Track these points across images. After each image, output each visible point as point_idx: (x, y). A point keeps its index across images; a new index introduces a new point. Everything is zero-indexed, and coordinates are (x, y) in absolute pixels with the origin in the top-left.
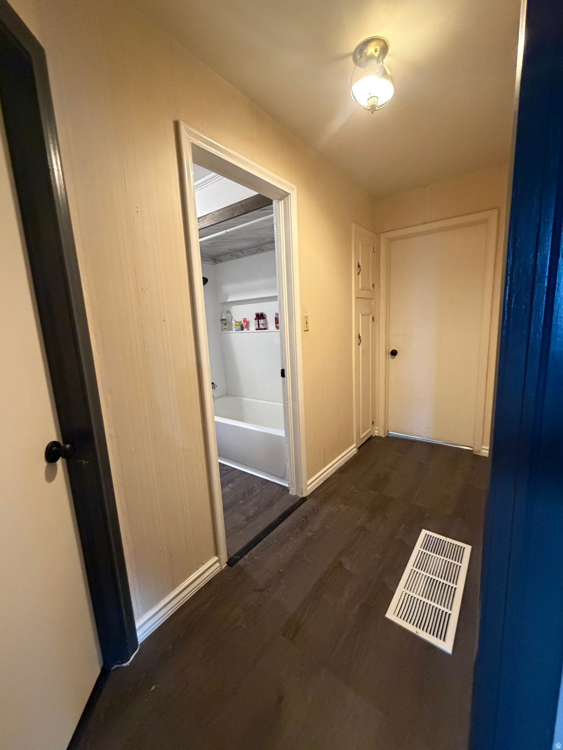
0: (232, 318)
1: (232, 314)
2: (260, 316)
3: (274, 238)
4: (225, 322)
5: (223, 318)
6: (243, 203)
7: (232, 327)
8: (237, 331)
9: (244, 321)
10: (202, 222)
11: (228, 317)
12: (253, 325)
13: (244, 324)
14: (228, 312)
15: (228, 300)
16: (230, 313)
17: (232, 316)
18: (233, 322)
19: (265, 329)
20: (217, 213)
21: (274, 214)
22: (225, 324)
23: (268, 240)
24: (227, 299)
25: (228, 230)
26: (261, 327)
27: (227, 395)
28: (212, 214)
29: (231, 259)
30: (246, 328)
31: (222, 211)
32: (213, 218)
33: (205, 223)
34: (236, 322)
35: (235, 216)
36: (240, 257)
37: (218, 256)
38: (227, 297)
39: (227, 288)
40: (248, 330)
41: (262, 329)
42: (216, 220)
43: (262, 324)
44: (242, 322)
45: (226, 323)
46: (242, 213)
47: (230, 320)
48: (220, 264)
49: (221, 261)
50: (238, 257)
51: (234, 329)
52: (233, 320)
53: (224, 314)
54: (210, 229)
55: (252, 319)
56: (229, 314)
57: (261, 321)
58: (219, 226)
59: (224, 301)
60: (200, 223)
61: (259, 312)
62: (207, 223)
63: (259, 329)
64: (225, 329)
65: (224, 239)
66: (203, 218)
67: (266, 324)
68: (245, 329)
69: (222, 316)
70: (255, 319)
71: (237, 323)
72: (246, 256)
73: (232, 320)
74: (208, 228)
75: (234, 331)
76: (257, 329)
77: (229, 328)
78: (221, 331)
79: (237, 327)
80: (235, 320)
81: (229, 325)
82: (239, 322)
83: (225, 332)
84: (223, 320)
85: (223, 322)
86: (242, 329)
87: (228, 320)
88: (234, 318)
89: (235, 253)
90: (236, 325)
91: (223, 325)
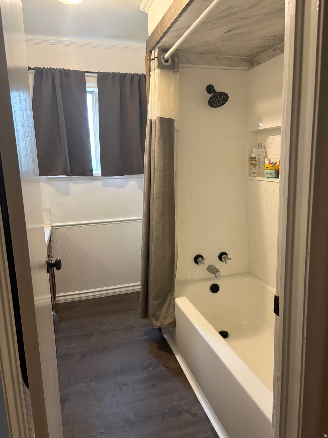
0: (266, 156)
1: (267, 150)
4: (255, 162)
5: (253, 155)
7: (263, 171)
8: (268, 178)
11: (259, 155)
14: (261, 146)
15: (261, 127)
16: (265, 148)
17: (266, 152)
18: (267, 163)
22: (254, 166)
27: (249, 273)
34: (270, 163)
37: (254, 55)
38: (260, 122)
44: (279, 164)
45: (256, 164)
47: (261, 160)
48: (258, 69)
49: (259, 63)
51: (265, 175)
52: (266, 159)
53: (254, 150)
56: (262, 150)
59: (256, 129)
64: (254, 173)
65: (243, 18)
69: (253, 152)
71: (270, 165)
73: (264, 160)
75: (264, 178)
77: (259, 173)
78: (248, 176)
79: (269, 172)
80: (270, 160)
81: (259, 168)
82: (273, 163)
83: (253, 177)
84: (252, 160)
85: (252, 162)
86: (276, 176)
87: (259, 159)
88: (270, 156)
89: (280, 45)
90: (267, 169)
91: (251, 166)
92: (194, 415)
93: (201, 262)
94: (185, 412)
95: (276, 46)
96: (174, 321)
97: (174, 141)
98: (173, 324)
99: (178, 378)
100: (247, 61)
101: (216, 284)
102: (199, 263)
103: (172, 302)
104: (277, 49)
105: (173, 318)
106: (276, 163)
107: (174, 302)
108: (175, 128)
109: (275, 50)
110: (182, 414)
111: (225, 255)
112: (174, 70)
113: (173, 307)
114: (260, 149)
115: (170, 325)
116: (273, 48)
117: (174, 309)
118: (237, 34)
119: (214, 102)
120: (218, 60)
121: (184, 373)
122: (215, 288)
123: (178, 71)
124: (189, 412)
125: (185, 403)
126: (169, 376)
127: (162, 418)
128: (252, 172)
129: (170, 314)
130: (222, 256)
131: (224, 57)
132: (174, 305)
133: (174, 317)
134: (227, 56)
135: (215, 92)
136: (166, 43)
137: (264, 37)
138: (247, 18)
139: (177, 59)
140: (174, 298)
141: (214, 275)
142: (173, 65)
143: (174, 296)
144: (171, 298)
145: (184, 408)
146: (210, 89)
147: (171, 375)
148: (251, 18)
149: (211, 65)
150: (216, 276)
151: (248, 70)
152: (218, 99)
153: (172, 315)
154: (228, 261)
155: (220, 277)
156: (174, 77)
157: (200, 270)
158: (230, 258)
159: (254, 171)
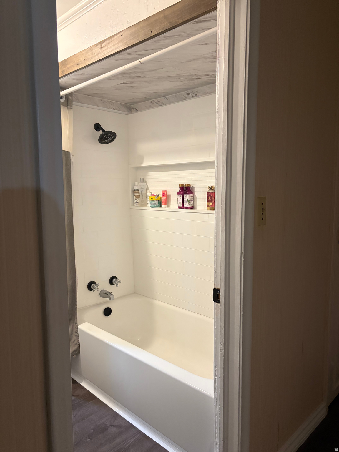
0: (147, 188)
1: (148, 184)
2: (185, 190)
3: (215, 76)
4: (138, 194)
5: (136, 188)
6: (167, 13)
7: (146, 201)
8: (152, 207)
9: (163, 195)
10: (106, 48)
11: (142, 188)
12: (175, 200)
13: (163, 199)
14: (143, 180)
15: (143, 165)
16: (146, 182)
17: (147, 186)
18: (149, 194)
19: (192, 208)
20: (129, 32)
21: (217, 28)
22: (138, 197)
23: (205, 79)
24: (142, 163)
25: (143, 60)
26: (186, 204)
27: (134, 293)
28: (121, 34)
29: (151, 107)
30: (165, 204)
31: (134, 29)
32: (121, 41)
33: (111, 49)
34: (153, 195)
35: (153, 34)
36: (164, 104)
37: (133, 103)
38: (142, 159)
39: (143, 147)
40: (168, 207)
41: (187, 208)
42: (125, 43)
43: (188, 201)
44: (161, 196)
46: (166, 29)
47: (144, 192)
48: (135, 116)
49: (136, 110)
50: (160, 104)
51: (149, 205)
52: (148, 191)
53: (136, 183)
54: (117, 60)
55: (174, 193)
56: (144, 183)
57: (187, 197)
58: (129, 54)
59: (138, 165)
60: (103, 49)
61: (185, 183)
62: (113, 48)
63: (182, 207)
64: (137, 203)
65: (140, 77)
66: (107, 42)
67: (194, 200)
68: (163, 206)
69: (135, 185)
70: (179, 193)
71: (153, 197)
72: (171, 103)
73: (147, 193)
74: (113, 57)
75: (149, 207)
76: (180, 208)
77: (142, 203)
78: (132, 206)
79: (153, 203)
80: (151, 192)
81: (142, 199)
82: (156, 195)
83: (137, 207)
84: (135, 192)
85: (135, 194)
86: (159, 205)
87: (142, 191)
88: (150, 189)
89: (156, 99)
90: (152, 200)
91: (135, 197)
92: (119, 427)
93: (95, 288)
94: (110, 427)
95: (153, 100)
96: (79, 347)
97: (71, 172)
98: (78, 351)
99: (91, 402)
100: (126, 107)
101: (109, 307)
102: (93, 289)
103: (75, 330)
104: (154, 102)
105: (77, 345)
106: (159, 195)
107: (78, 329)
108: (71, 160)
109: (151, 102)
110: (107, 429)
111: (115, 279)
112: (68, 106)
113: (76, 334)
114: (142, 182)
115: (75, 353)
116: (150, 101)
117: (77, 336)
118: (128, 87)
119: (103, 140)
120: (103, 103)
121: (95, 396)
122: (107, 312)
123: (72, 108)
124: (113, 426)
125: (106, 420)
126: (81, 402)
127: (90, 439)
128: (136, 203)
129: (74, 342)
130: (112, 280)
131: (108, 101)
132: (77, 332)
133: (79, 344)
134: (111, 101)
135: (103, 131)
136: (63, 82)
137: (148, 92)
138: (143, 78)
139: (70, 98)
140: (77, 325)
141: (108, 299)
142: (67, 102)
143: (76, 323)
144: (73, 326)
145: (107, 424)
146: (98, 127)
147: (83, 401)
148: (146, 78)
149: (98, 106)
150: (110, 299)
151: (127, 114)
152: (108, 137)
153: (75, 342)
154: (119, 284)
155: (114, 299)
156: (69, 113)
157: (94, 296)
158: (120, 281)
159: (137, 202)
